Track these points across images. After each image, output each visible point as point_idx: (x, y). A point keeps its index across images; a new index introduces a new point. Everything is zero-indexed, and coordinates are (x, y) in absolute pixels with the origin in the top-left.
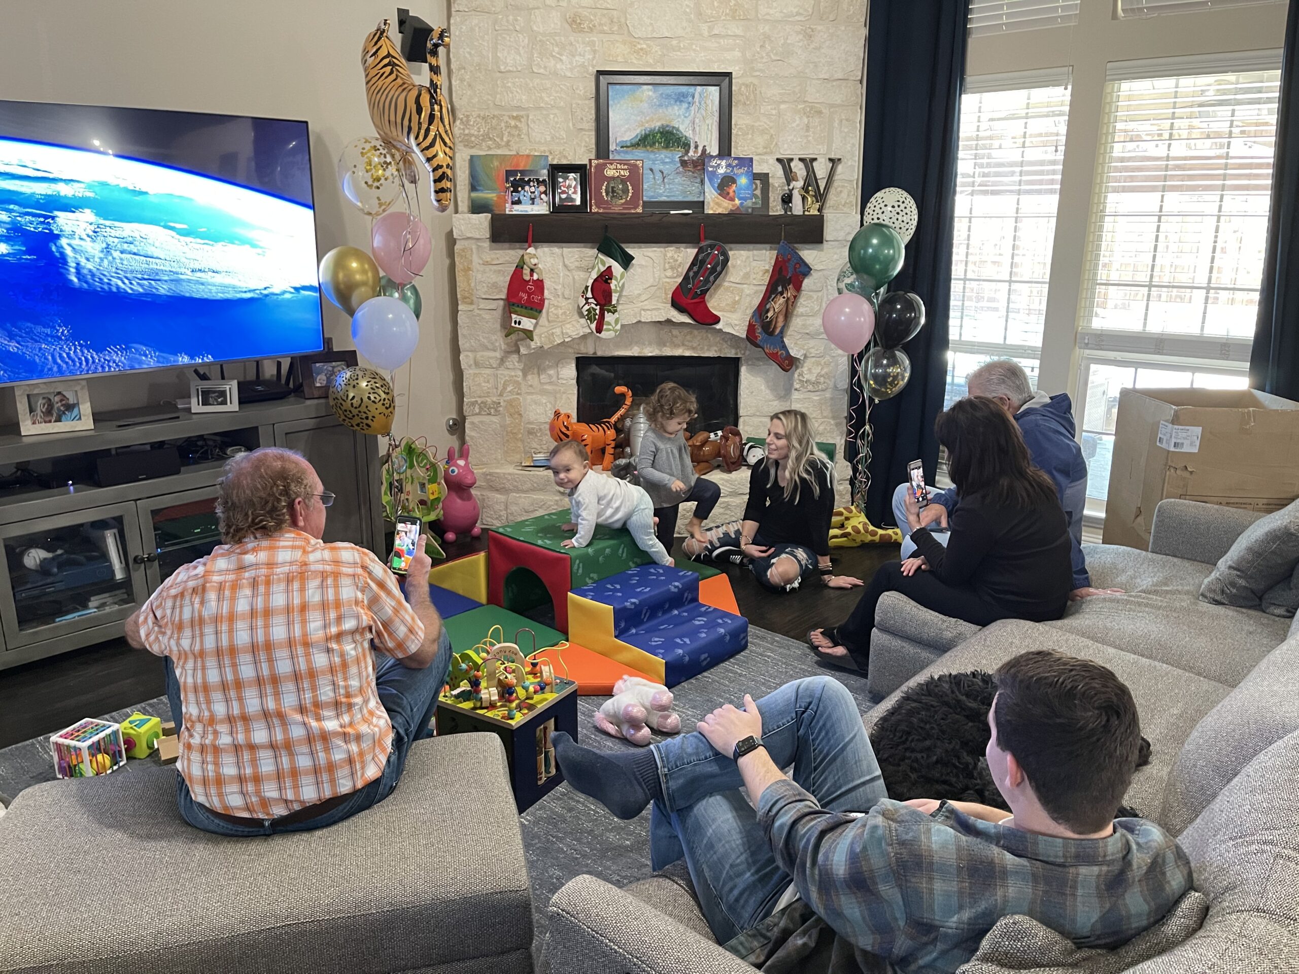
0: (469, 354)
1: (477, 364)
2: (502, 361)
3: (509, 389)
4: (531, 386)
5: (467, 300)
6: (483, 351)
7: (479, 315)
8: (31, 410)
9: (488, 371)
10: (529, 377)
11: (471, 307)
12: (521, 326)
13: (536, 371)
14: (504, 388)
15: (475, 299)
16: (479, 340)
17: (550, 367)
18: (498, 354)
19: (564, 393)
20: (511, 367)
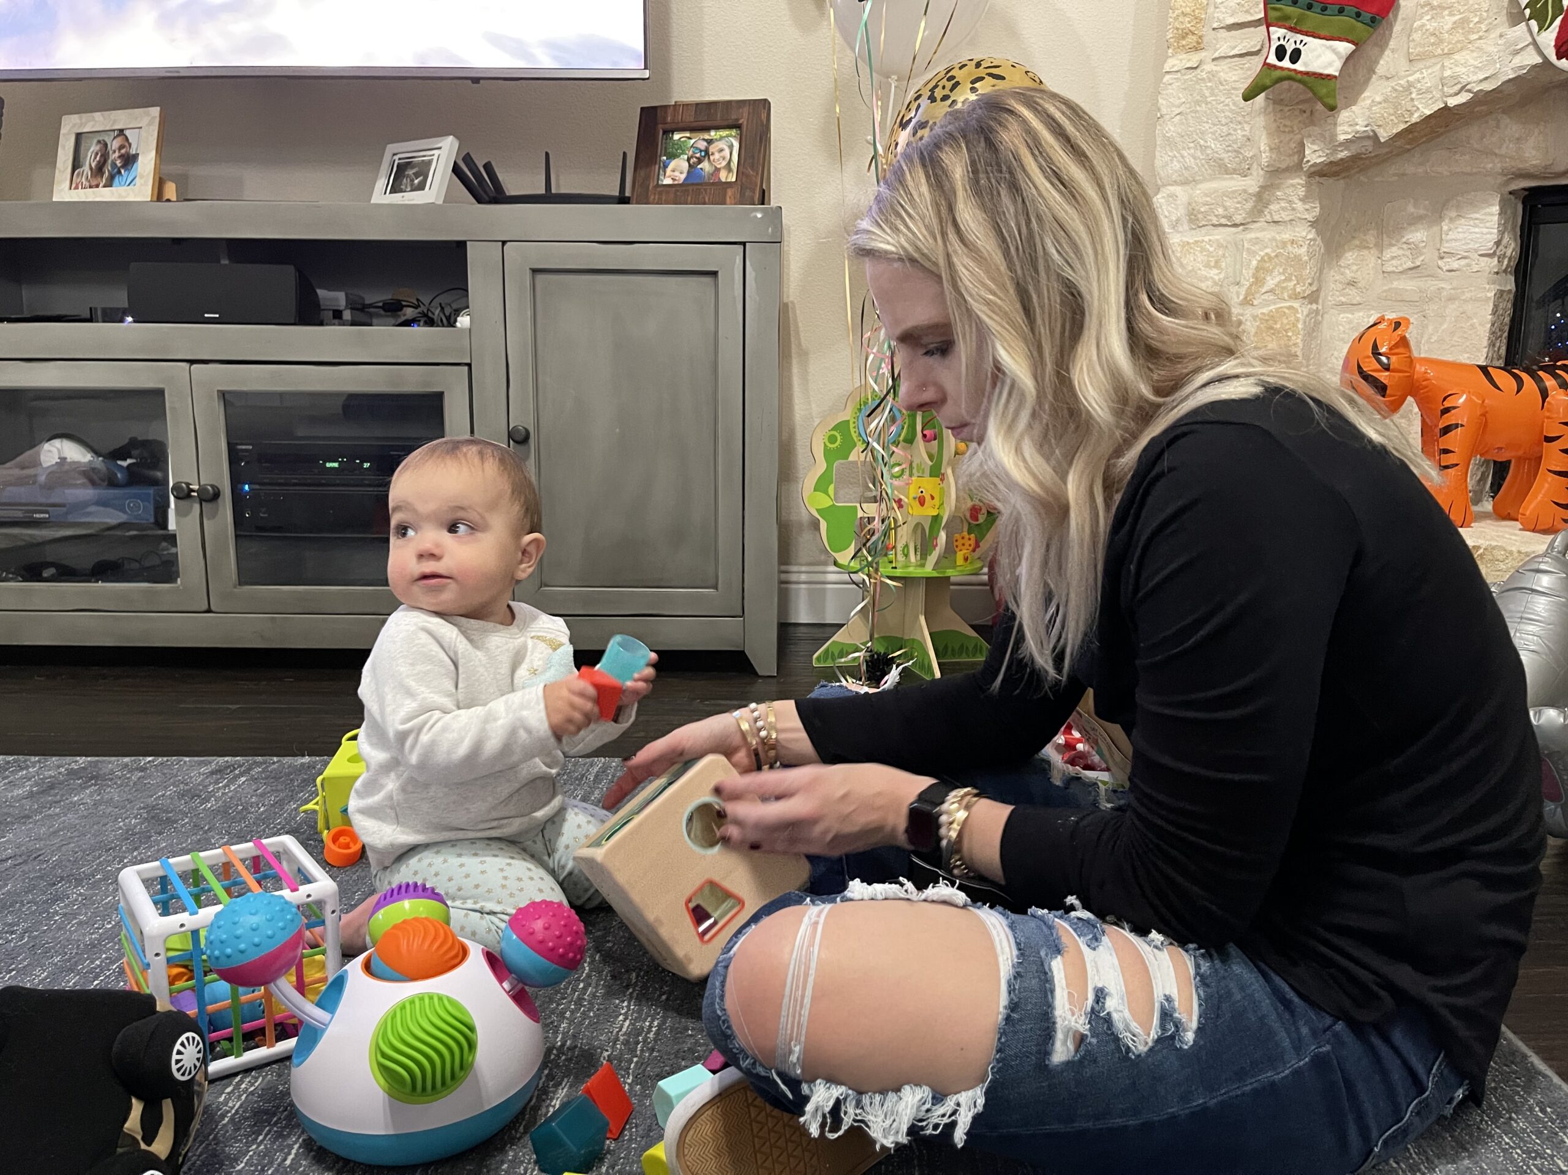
0: (1177, 190)
1: (1194, 218)
2: (1262, 199)
3: (1271, 282)
4: (1352, 283)
5: (1191, 40)
6: (1212, 178)
7: (1212, 74)
8: (76, 165)
9: (1221, 235)
10: (1350, 257)
11: (1194, 59)
12: (1298, 66)
13: (1371, 238)
14: (1258, 281)
15: (1206, 31)
16: (1203, 148)
17: (1415, 221)
18: (1252, 183)
19: (1451, 299)
20: (1285, 216)
